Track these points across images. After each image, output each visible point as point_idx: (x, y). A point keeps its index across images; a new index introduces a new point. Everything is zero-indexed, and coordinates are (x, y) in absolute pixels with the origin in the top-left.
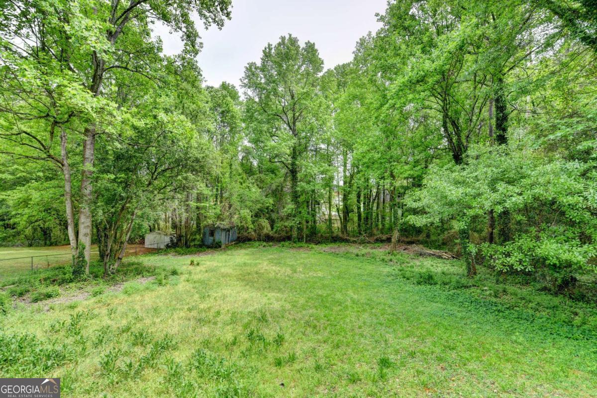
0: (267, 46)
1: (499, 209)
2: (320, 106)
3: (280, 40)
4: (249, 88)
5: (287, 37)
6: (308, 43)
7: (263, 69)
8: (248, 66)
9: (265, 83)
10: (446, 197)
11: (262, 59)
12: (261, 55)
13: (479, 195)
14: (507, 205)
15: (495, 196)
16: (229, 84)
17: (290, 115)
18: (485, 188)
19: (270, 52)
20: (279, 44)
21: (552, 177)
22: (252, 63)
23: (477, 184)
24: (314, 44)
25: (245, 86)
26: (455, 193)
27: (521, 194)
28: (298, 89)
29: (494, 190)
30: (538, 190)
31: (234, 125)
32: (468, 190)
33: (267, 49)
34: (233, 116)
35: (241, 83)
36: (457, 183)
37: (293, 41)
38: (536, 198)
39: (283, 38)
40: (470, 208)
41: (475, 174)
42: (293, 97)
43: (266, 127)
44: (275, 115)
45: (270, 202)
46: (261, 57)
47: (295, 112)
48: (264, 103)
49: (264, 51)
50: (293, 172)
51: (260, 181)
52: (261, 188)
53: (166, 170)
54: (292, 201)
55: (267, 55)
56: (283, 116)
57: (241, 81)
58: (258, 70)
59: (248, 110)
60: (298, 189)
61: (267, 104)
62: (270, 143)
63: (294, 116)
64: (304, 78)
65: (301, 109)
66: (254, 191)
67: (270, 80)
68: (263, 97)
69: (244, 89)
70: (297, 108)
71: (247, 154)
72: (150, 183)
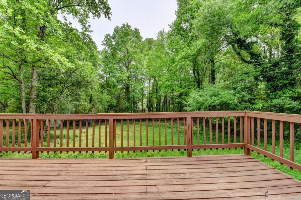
1: (213, 104)
2: (141, 58)
3: (123, 26)
4: (106, 46)
5: (126, 24)
6: (136, 29)
7: (114, 38)
8: (106, 35)
9: (115, 45)
10: (198, 101)
12: (113, 30)
13: (207, 100)
14: (215, 103)
15: (212, 100)
17: (126, 61)
18: (209, 98)
19: (117, 30)
20: (122, 27)
21: (226, 95)
22: (108, 34)
23: (206, 97)
24: (138, 29)
25: (104, 45)
26: (201, 99)
27: (219, 100)
29: (211, 99)
30: (223, 99)
31: (96, 63)
32: (204, 98)
34: (95, 59)
35: (102, 44)
36: (200, 96)
37: (129, 27)
38: (222, 101)
39: (124, 25)
40: (205, 104)
41: (206, 93)
42: (128, 53)
43: (116, 66)
44: (120, 61)
45: (114, 102)
46: (113, 32)
47: (129, 60)
48: (114, 54)
49: (115, 29)
50: (127, 88)
51: (109, 91)
52: (110, 95)
53: (70, 86)
54: (127, 102)
55: (116, 31)
56: (123, 61)
57: (103, 42)
58: (111, 38)
59: (106, 57)
60: (131, 96)
61: (115, 55)
62: (118, 74)
63: (128, 61)
64: (134, 44)
65: (132, 59)
66: (106, 96)
67: (118, 44)
68: (113, 51)
69: (104, 46)
70: (130, 58)
71: (101, 78)
72: (62, 92)
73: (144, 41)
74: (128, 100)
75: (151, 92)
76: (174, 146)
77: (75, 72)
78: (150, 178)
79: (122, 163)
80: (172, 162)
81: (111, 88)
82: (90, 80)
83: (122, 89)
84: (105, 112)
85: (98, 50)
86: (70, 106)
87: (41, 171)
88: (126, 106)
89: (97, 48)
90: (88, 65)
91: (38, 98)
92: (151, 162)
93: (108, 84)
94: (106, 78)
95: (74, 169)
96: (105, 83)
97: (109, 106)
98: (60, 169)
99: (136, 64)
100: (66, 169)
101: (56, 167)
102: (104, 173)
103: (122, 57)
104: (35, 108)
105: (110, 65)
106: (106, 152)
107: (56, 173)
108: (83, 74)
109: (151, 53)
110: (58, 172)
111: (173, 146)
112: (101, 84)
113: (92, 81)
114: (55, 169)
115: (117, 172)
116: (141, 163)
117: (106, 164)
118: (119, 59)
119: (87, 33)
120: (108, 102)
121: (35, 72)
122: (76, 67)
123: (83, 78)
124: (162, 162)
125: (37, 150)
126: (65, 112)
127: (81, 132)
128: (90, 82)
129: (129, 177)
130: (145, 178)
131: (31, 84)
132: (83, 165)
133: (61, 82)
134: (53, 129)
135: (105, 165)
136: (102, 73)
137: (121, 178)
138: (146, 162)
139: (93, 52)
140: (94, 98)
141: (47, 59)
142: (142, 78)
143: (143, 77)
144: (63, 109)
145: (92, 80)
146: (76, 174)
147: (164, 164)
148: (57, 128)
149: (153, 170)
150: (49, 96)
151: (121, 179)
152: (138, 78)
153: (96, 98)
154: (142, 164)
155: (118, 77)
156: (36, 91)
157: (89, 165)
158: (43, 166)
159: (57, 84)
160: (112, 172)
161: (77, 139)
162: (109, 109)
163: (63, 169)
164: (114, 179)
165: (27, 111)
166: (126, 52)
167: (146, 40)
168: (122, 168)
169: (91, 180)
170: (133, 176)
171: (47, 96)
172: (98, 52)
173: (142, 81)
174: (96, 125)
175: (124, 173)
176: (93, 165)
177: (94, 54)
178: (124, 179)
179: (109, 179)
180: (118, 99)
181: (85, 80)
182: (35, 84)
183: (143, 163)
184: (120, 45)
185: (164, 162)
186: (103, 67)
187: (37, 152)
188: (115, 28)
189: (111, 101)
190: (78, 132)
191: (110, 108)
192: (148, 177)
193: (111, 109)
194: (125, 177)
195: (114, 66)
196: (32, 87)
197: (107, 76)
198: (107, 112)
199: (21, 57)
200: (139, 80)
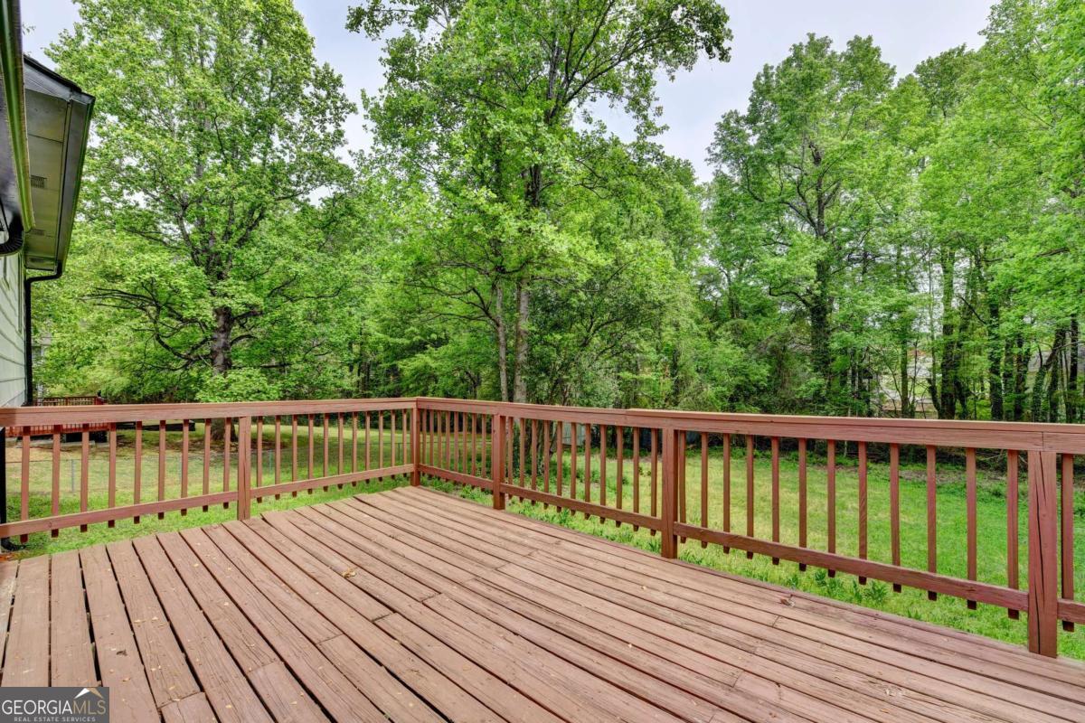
0: (762, 72)
2: (888, 166)
3: (791, 54)
4: (724, 161)
5: (806, 41)
6: (855, 43)
7: (752, 120)
8: (722, 121)
9: (760, 145)
11: (751, 100)
16: (679, 160)
17: (811, 196)
19: (767, 82)
20: (788, 61)
22: (731, 112)
24: (870, 38)
25: (716, 158)
28: (831, 143)
31: (689, 233)
33: (763, 79)
34: (687, 218)
35: (708, 156)
37: (819, 46)
39: (797, 48)
42: (817, 160)
43: (763, 229)
44: (781, 206)
45: (762, 372)
46: (750, 95)
47: (824, 188)
48: (754, 183)
49: (756, 85)
50: (819, 311)
51: (738, 331)
52: (745, 346)
53: (607, 323)
54: (816, 370)
55: (762, 90)
56: (796, 200)
57: (709, 151)
58: (742, 122)
59: (723, 204)
60: (835, 346)
61: (760, 184)
62: (772, 261)
63: (820, 197)
64: (847, 116)
65: (838, 182)
66: (728, 351)
67: (770, 139)
68: (750, 171)
69: (714, 164)
70: (829, 179)
71: (710, 282)
72: (585, 345)
73: (908, 81)
74: (822, 362)
75: (957, 320)
76: (937, 575)
77: (618, 279)
78: (770, 656)
79: (694, 580)
80: (911, 640)
81: (745, 317)
82: (662, 298)
83: (798, 316)
84: (724, 409)
85: (697, 184)
86: (608, 386)
87: (500, 537)
88: (813, 389)
89: (695, 176)
90: (652, 249)
91: (529, 363)
92: (808, 610)
93: (734, 306)
94: (729, 280)
95: (563, 554)
96: (725, 300)
97: (738, 387)
98: (537, 545)
99: (862, 200)
100: (548, 549)
101: (531, 538)
102: (631, 588)
103: (789, 186)
104: (524, 389)
105: (736, 231)
106: (653, 532)
107: (526, 551)
108: (641, 281)
109: (949, 124)
110: (530, 551)
111: (932, 578)
112: (711, 304)
113: (668, 301)
114: (526, 541)
115: (667, 598)
116: (763, 599)
117: (648, 568)
118: (778, 198)
119: (650, 139)
120: (734, 372)
121: (523, 293)
122: (616, 263)
123: (642, 295)
124: (857, 625)
125: (502, 490)
126: (592, 402)
127: (638, 471)
128: (661, 305)
129: (699, 624)
130: (751, 649)
131: (517, 328)
132: (587, 552)
133: (582, 315)
134: (570, 451)
135: (642, 569)
136: (712, 264)
137: (672, 616)
138: (784, 602)
139: (677, 198)
140: (682, 357)
141: (543, 255)
142: (899, 256)
143: (906, 252)
144: (588, 395)
145: (670, 296)
146: (563, 566)
147: (865, 635)
148: (580, 449)
149: (796, 638)
150: (555, 355)
151: (670, 620)
152: (878, 261)
153: (689, 356)
154: (766, 606)
155: (773, 271)
156: (526, 346)
157: (602, 556)
158: (506, 529)
159: (572, 320)
160: (654, 593)
161: (628, 490)
162: (738, 400)
163: (541, 547)
164: (648, 612)
165: (511, 399)
166: (809, 162)
167: (918, 70)
168: (688, 594)
169: (591, 591)
170: (713, 628)
171: (550, 356)
172: (699, 189)
173: (899, 270)
174: (689, 453)
175: (687, 607)
176: (609, 558)
177: (683, 203)
178: (678, 623)
179: (636, 608)
180: (778, 357)
181: (648, 298)
182: (525, 325)
183: (774, 603)
184: (779, 140)
185: (871, 628)
186: (714, 242)
187: (502, 495)
188: (758, 78)
189: (745, 367)
190: (628, 467)
191: (742, 394)
192: (762, 649)
193: (746, 398)
194: (683, 619)
195: (753, 232)
196: (518, 334)
197: (732, 272)
198: (733, 409)
199: (495, 259)
200: (882, 270)
